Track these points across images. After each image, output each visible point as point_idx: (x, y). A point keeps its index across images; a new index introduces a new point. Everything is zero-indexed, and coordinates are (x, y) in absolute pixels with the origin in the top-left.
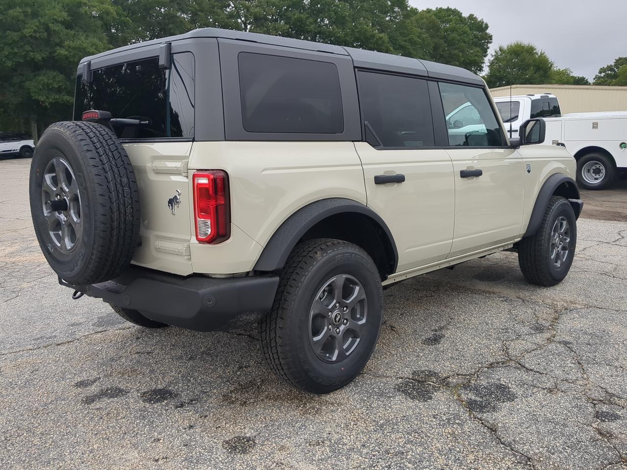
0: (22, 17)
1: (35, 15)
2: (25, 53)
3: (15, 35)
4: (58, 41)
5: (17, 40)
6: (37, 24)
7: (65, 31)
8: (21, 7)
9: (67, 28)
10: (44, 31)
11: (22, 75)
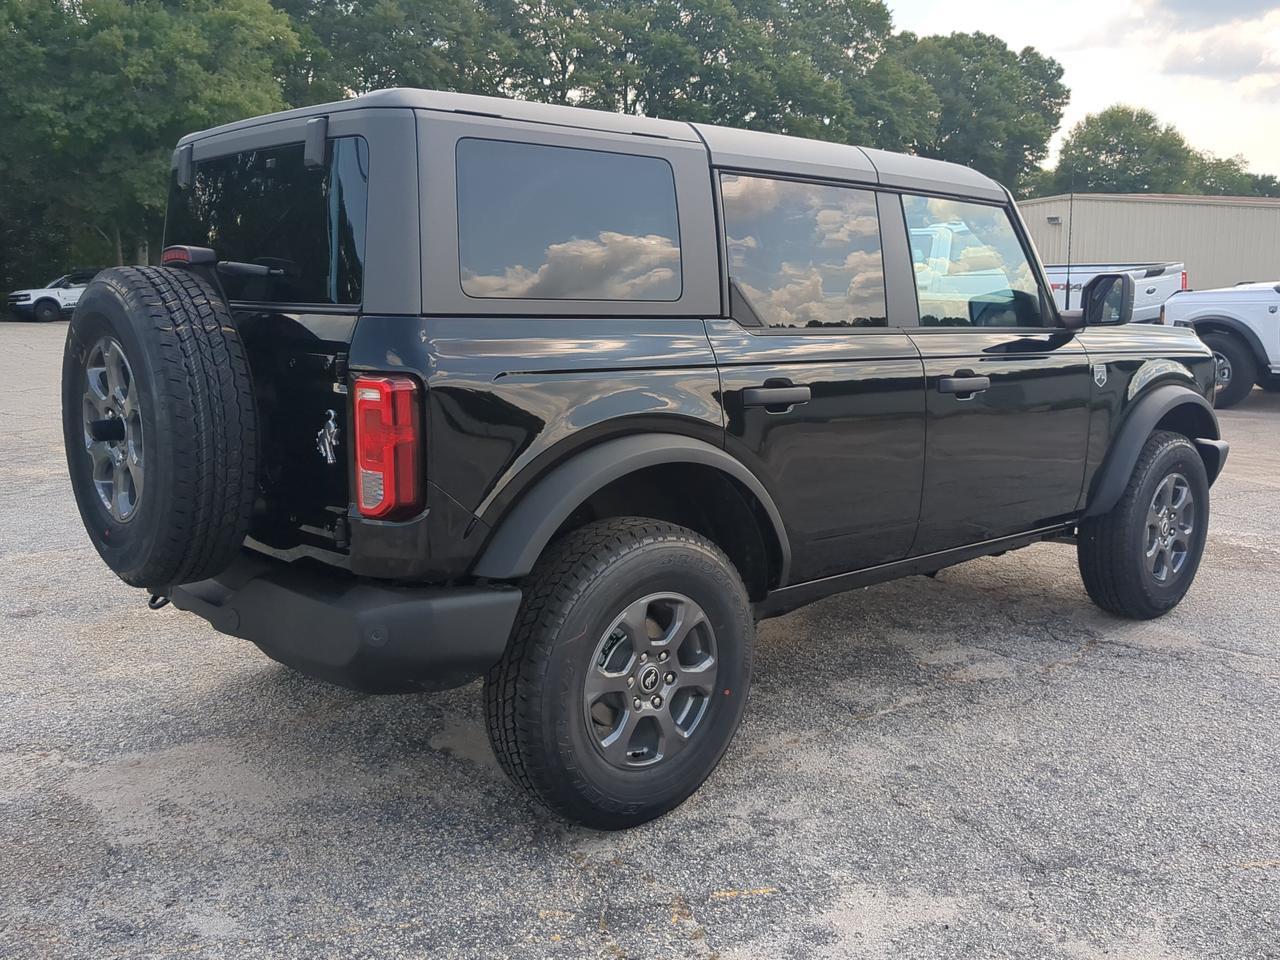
0: (121, 45)
1: (146, 41)
2: (126, 114)
3: (107, 81)
4: (189, 91)
5: (109, 88)
6: (151, 58)
7: (204, 75)
8: (120, 26)
9: (206, 69)
10: (162, 71)
11: (118, 159)
